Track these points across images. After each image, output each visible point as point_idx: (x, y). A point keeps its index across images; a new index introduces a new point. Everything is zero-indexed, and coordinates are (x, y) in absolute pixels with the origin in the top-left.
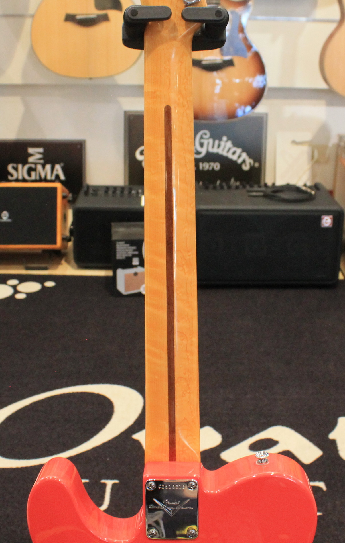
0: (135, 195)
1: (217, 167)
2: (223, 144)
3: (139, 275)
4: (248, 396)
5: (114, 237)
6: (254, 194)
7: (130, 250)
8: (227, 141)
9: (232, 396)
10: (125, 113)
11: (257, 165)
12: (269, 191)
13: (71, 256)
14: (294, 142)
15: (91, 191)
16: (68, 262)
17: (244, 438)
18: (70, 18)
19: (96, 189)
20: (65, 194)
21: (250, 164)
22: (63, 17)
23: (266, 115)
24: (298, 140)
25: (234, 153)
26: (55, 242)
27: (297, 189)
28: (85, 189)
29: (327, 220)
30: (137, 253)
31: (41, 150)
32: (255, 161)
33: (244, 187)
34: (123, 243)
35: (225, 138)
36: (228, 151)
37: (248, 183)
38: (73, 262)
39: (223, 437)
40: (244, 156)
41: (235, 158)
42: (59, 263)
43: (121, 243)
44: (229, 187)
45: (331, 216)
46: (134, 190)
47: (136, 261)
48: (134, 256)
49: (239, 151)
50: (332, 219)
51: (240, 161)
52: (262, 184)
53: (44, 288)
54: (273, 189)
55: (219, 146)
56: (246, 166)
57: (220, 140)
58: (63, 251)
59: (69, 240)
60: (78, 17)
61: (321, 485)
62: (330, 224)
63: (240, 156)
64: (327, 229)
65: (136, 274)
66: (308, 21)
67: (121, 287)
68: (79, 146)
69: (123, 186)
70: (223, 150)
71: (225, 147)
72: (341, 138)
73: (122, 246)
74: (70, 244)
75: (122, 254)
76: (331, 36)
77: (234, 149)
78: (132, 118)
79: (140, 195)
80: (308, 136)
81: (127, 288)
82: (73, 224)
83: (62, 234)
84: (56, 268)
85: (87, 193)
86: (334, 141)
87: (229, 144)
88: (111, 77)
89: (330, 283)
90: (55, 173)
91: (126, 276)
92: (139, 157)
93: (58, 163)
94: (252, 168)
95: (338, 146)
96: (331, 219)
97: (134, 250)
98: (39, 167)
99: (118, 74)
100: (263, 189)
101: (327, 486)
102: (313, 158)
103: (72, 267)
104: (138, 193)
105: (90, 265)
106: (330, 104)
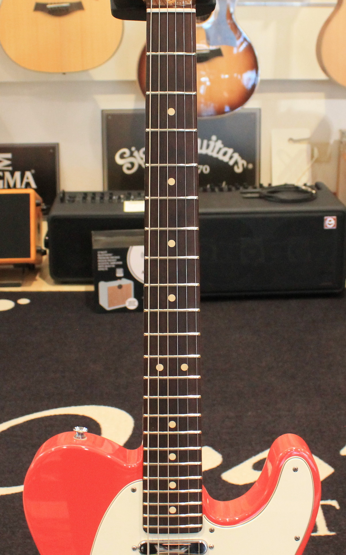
0: (116, 201)
1: (206, 169)
2: (212, 143)
3: (124, 288)
4: (250, 413)
5: (95, 246)
6: (249, 195)
7: (114, 260)
8: (216, 141)
9: (231, 414)
10: (103, 111)
11: (250, 166)
12: (265, 192)
13: (47, 271)
14: (291, 140)
15: (67, 198)
16: (43, 277)
17: (247, 457)
18: (40, 7)
19: (73, 196)
20: (38, 201)
21: (243, 165)
22: (33, 6)
23: (260, 110)
24: (295, 137)
25: (225, 154)
26: (28, 255)
27: (296, 189)
28: (61, 195)
29: (330, 221)
30: (120, 263)
31: (9, 156)
32: (248, 163)
33: (237, 189)
34: (106, 252)
35: (214, 138)
36: (218, 152)
37: (241, 185)
38: (49, 277)
39: (223, 457)
40: (236, 156)
41: (226, 159)
42: (34, 279)
43: (102, 252)
44: (221, 190)
45: (335, 217)
46: (116, 196)
47: (120, 273)
48: (118, 266)
49: (230, 151)
50: (336, 220)
51: (231, 163)
52: (257, 185)
53: (17, 305)
54: (270, 190)
55: (208, 146)
56: (238, 168)
57: (209, 139)
58: (37, 266)
59: (44, 253)
60: (49, 6)
61: (334, 503)
62: (334, 226)
63: (231, 158)
64: (330, 231)
65: (120, 287)
66: (302, 6)
67: (104, 302)
68: (51, 151)
69: (103, 192)
70: (213, 151)
71: (214, 147)
72: (343, 133)
73: (104, 256)
74: (45, 258)
75: (104, 265)
76: (328, 22)
77: (225, 149)
78: (110, 117)
79: (122, 201)
80: (306, 133)
81: (110, 303)
82: (47, 235)
83: (36, 246)
84: (30, 285)
85: (62, 200)
86: (335, 137)
87: (219, 144)
88: (86, 71)
89: (337, 291)
90: (25, 180)
91: (110, 289)
92: (119, 161)
93: (29, 170)
94: (245, 170)
95: (341, 142)
96: (334, 219)
97: (118, 260)
98: (8, 175)
99: (94, 68)
100: (258, 190)
101: (340, 504)
102: (312, 156)
103: (48, 282)
104: (119, 198)
105: (68, 279)
106: (329, 96)
